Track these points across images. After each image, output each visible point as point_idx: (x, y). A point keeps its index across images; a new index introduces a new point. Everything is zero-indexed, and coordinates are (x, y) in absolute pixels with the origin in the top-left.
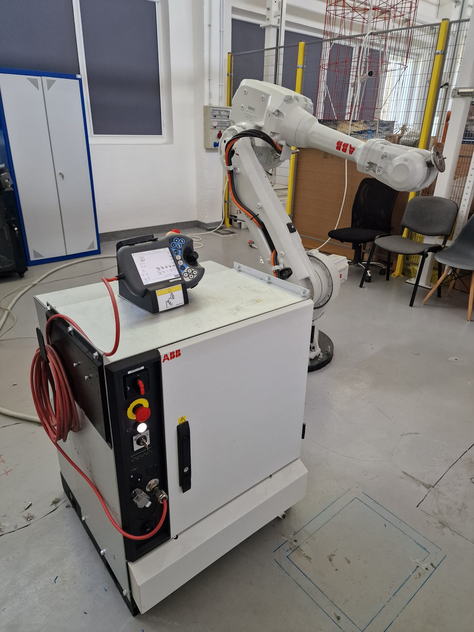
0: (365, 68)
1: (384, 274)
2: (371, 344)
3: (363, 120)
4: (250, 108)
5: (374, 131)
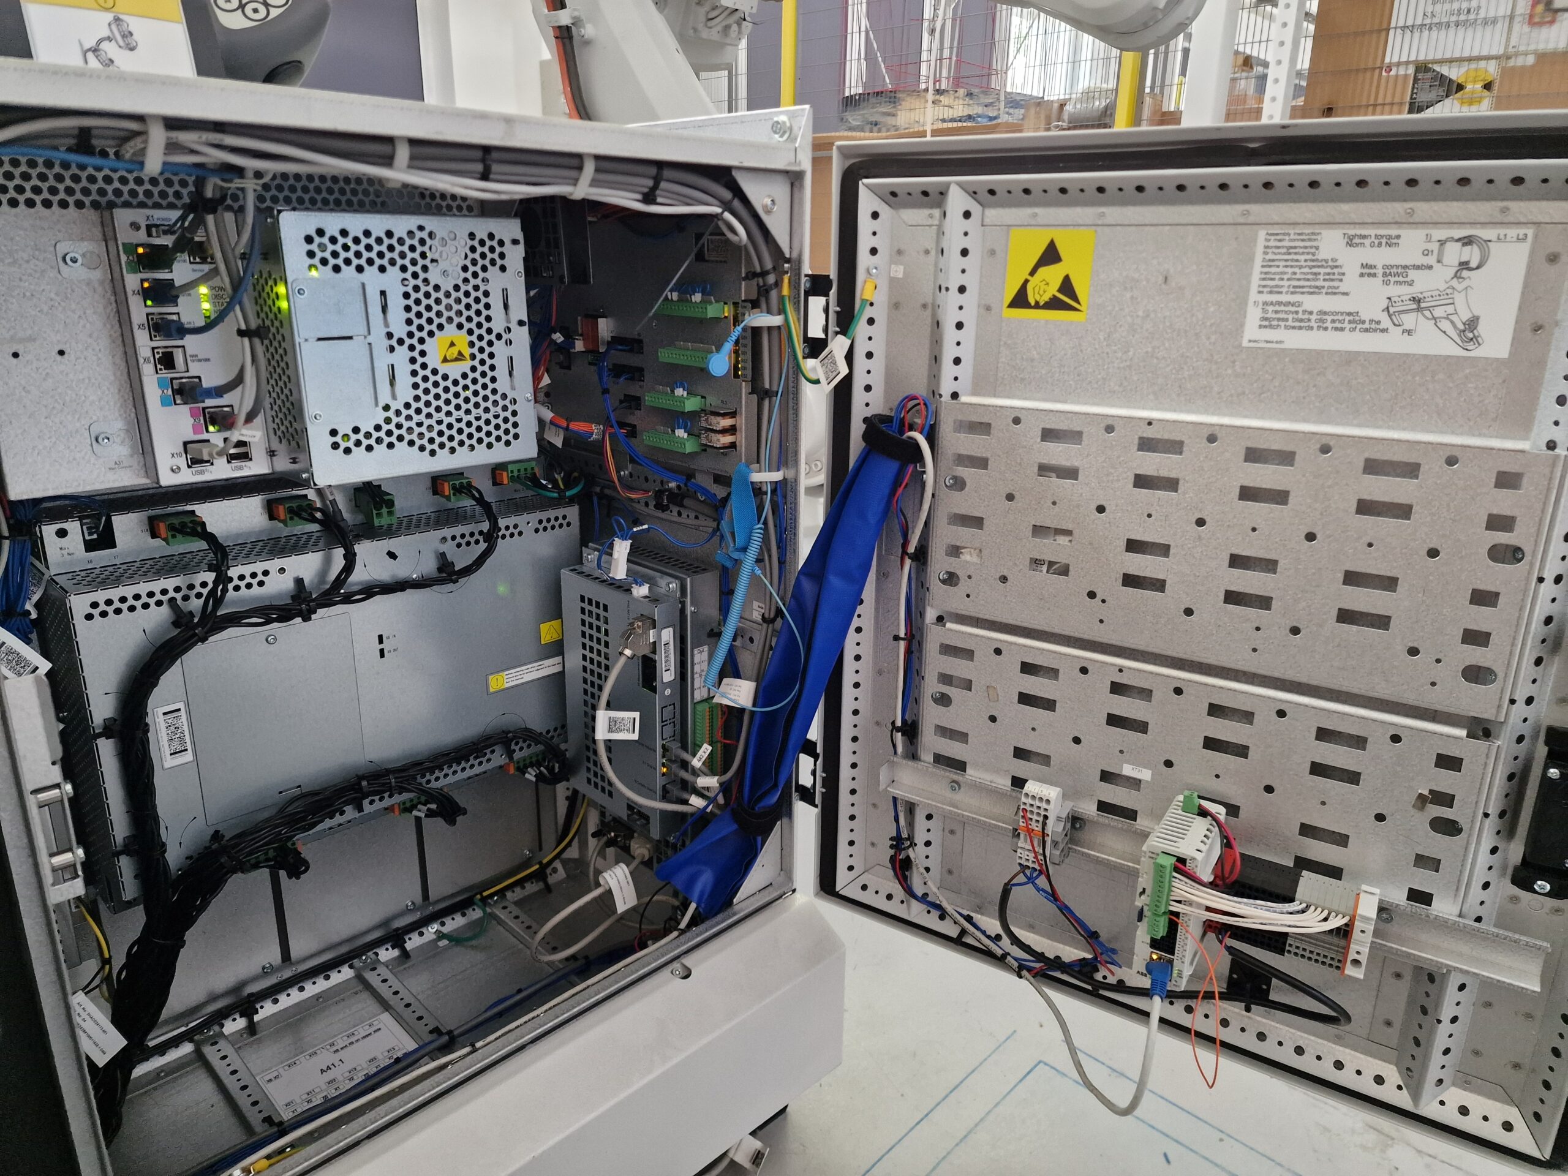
3: (962, 90)
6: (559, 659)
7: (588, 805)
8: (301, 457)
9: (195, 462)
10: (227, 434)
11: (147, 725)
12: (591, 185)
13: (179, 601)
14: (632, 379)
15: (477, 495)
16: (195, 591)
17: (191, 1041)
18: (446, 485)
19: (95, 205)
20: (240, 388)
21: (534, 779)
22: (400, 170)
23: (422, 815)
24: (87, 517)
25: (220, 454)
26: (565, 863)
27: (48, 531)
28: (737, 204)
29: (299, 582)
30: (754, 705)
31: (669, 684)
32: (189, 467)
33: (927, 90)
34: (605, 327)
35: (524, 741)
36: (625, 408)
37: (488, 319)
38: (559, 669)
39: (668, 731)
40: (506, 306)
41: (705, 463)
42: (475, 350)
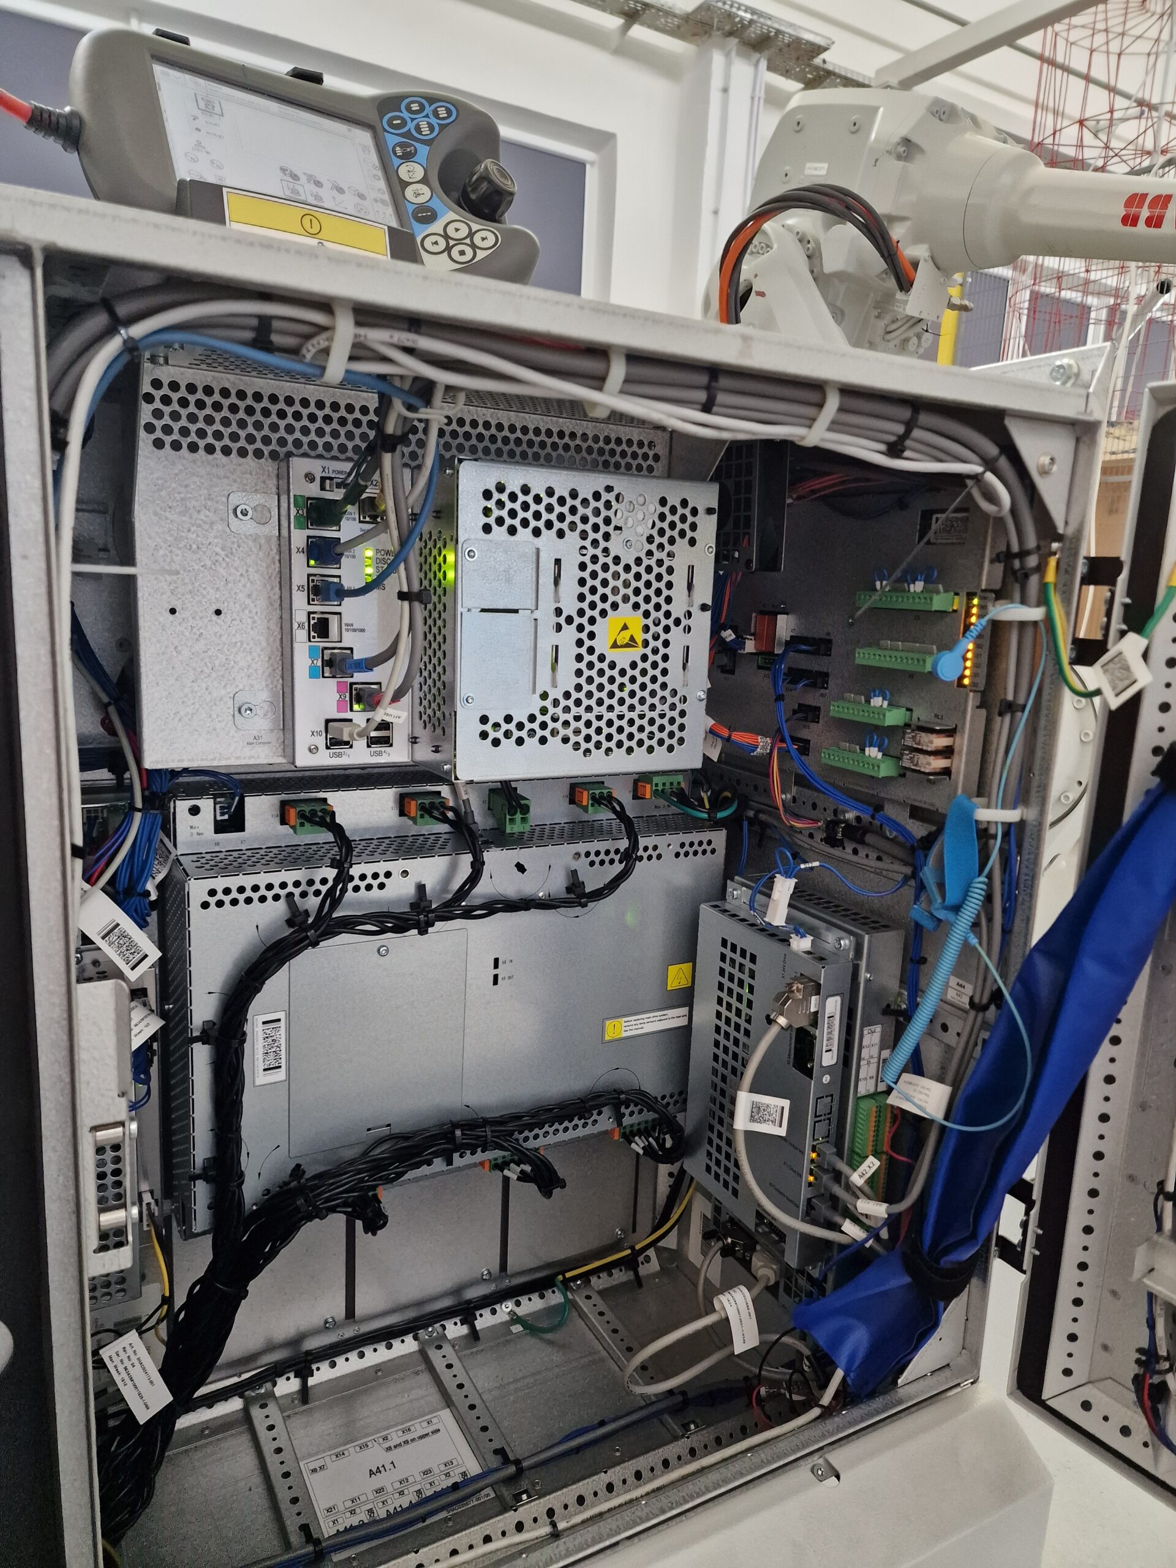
6: (684, 1011)
7: (696, 1189)
8: (446, 747)
9: (334, 743)
10: (370, 715)
11: (244, 1034)
12: (829, 429)
13: (297, 898)
14: (814, 685)
15: (618, 809)
16: (314, 888)
17: (241, 1396)
18: (585, 793)
19: (274, 455)
20: (392, 660)
21: (641, 1152)
22: (610, 394)
23: (513, 1176)
24: (221, 796)
25: (360, 735)
26: (660, 1251)
27: (182, 807)
28: (1003, 463)
29: (421, 888)
30: (946, 1118)
31: (829, 1070)
32: (328, 748)
34: (785, 627)
35: (636, 1105)
36: (800, 719)
37: (669, 600)
38: (684, 1022)
39: (822, 1128)
40: (690, 586)
41: (902, 792)
42: (649, 637)
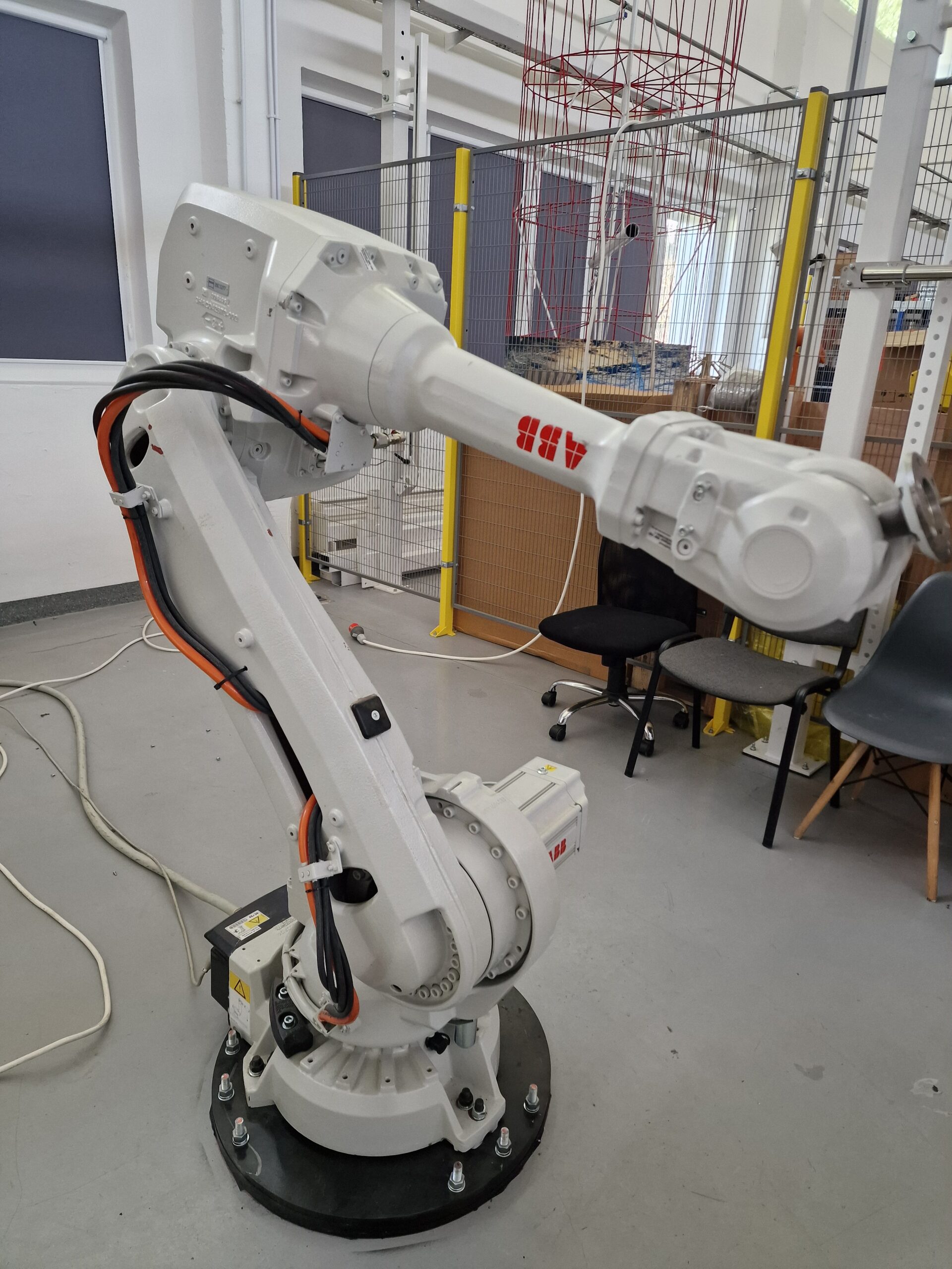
0: (619, 221)
1: (685, 726)
2: (670, 1030)
3: (617, 342)
4: (212, 284)
5: (645, 366)
33: (585, 341)
